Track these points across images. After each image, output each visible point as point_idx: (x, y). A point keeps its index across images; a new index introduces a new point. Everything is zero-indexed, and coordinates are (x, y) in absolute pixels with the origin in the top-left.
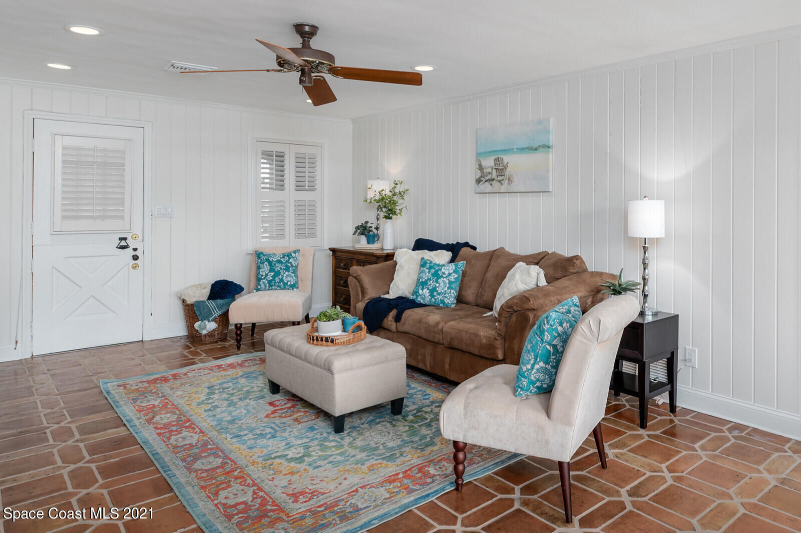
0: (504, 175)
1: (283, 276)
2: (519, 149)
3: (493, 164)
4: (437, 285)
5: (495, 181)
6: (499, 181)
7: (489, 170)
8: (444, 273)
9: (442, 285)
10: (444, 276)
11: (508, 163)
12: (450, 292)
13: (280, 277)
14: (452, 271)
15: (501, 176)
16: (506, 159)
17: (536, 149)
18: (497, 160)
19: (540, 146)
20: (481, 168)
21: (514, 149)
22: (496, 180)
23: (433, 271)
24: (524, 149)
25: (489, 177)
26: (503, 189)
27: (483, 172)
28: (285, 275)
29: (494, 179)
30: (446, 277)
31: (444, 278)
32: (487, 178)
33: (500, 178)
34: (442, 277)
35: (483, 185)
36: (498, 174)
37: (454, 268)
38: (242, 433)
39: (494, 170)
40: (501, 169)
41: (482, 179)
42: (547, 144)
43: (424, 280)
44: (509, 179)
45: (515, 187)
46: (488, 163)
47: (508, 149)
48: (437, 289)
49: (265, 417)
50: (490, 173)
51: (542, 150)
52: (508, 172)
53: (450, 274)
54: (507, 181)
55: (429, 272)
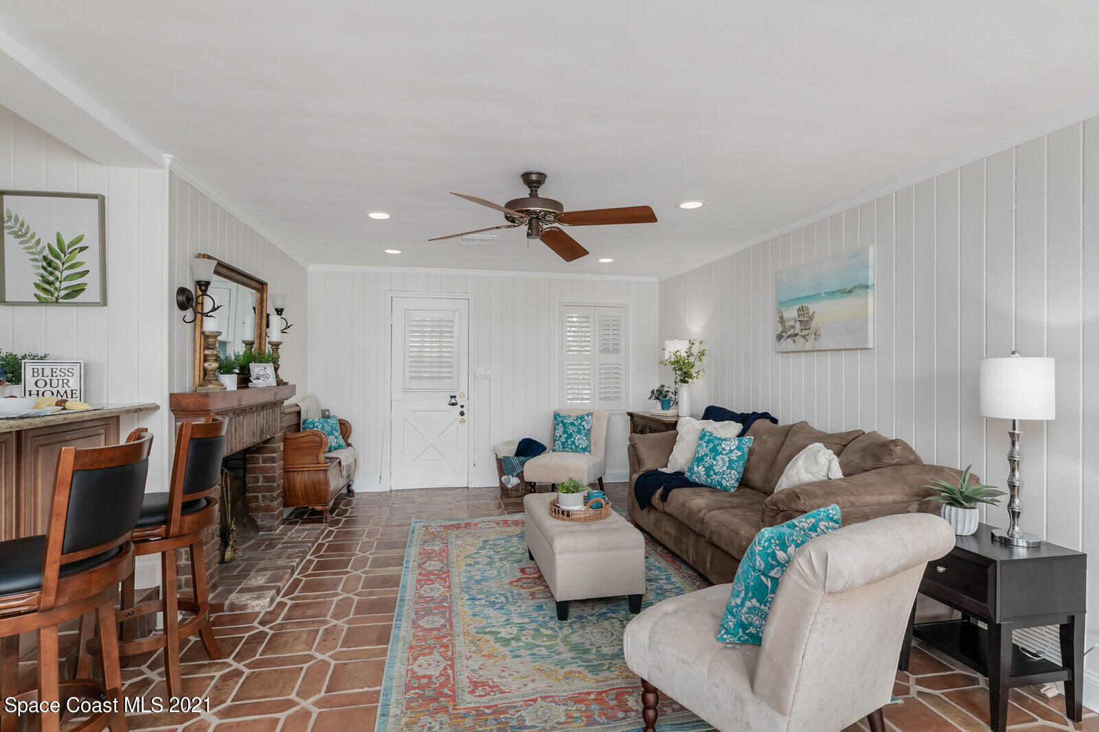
0: (809, 329)
1: (575, 438)
2: (828, 293)
3: (796, 315)
4: (715, 463)
5: (798, 336)
6: (804, 337)
7: (792, 323)
8: (724, 449)
9: (720, 463)
10: (724, 452)
11: (814, 312)
12: (730, 473)
13: (573, 439)
14: (735, 447)
15: (806, 329)
16: (813, 307)
17: (850, 292)
18: (801, 310)
19: (855, 287)
20: (782, 321)
21: (821, 293)
22: (800, 336)
23: (711, 445)
24: (834, 293)
25: (791, 332)
26: (808, 346)
27: (785, 325)
28: (577, 438)
29: (797, 334)
30: (726, 454)
31: (723, 454)
32: (789, 333)
33: (804, 333)
34: (721, 453)
35: (785, 342)
36: (802, 327)
37: (737, 444)
38: (478, 597)
39: (798, 323)
40: (805, 320)
41: (784, 334)
42: (864, 283)
43: (700, 455)
44: (815, 334)
45: (825, 342)
46: (791, 313)
47: (815, 295)
48: (715, 467)
49: (509, 584)
50: (792, 327)
51: (857, 291)
52: (813, 325)
53: (731, 451)
54: (813, 336)
55: (707, 446)
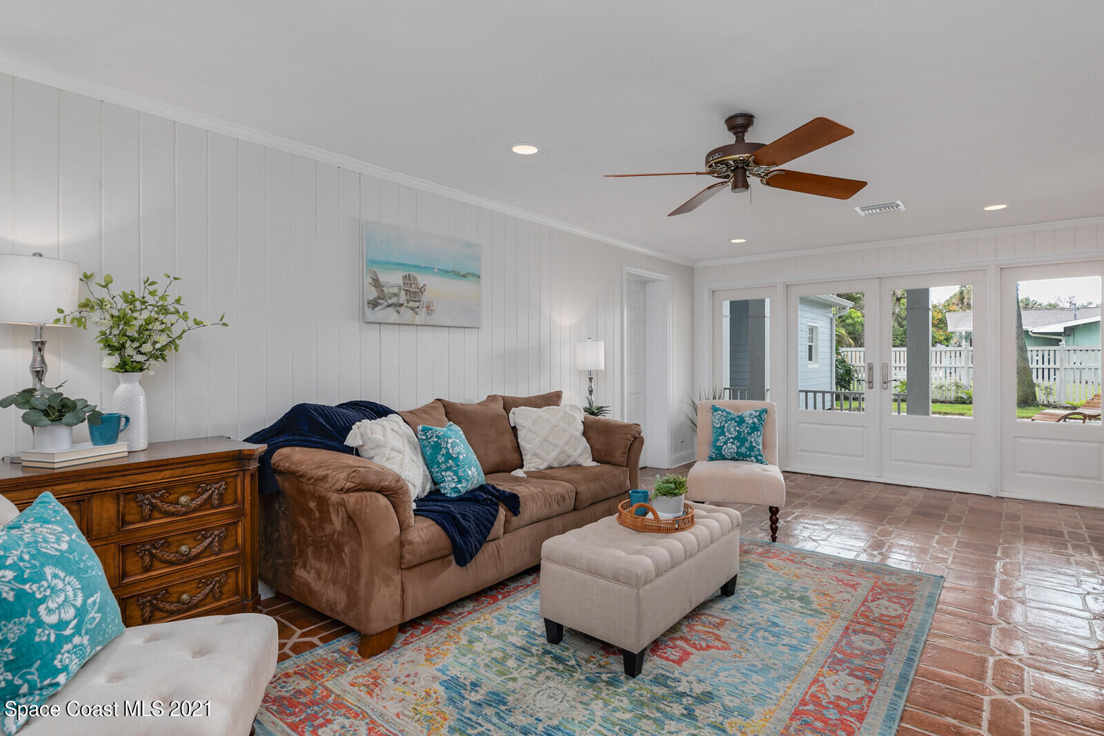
0: (420, 301)
2: (442, 270)
3: (401, 282)
5: (403, 308)
6: (412, 309)
7: (395, 290)
11: (425, 285)
15: (415, 301)
16: (422, 279)
17: (464, 276)
18: (407, 278)
19: (469, 273)
20: (376, 283)
21: (434, 268)
22: (406, 307)
24: (447, 272)
25: (394, 300)
26: (418, 319)
27: (383, 291)
29: (402, 305)
32: (390, 302)
33: (412, 304)
35: (382, 311)
36: (408, 298)
39: (403, 292)
40: (414, 294)
41: (380, 301)
42: (477, 273)
44: (427, 308)
45: (437, 318)
46: (393, 279)
47: (425, 267)
50: (395, 295)
51: (471, 278)
52: (425, 297)
54: (424, 310)
